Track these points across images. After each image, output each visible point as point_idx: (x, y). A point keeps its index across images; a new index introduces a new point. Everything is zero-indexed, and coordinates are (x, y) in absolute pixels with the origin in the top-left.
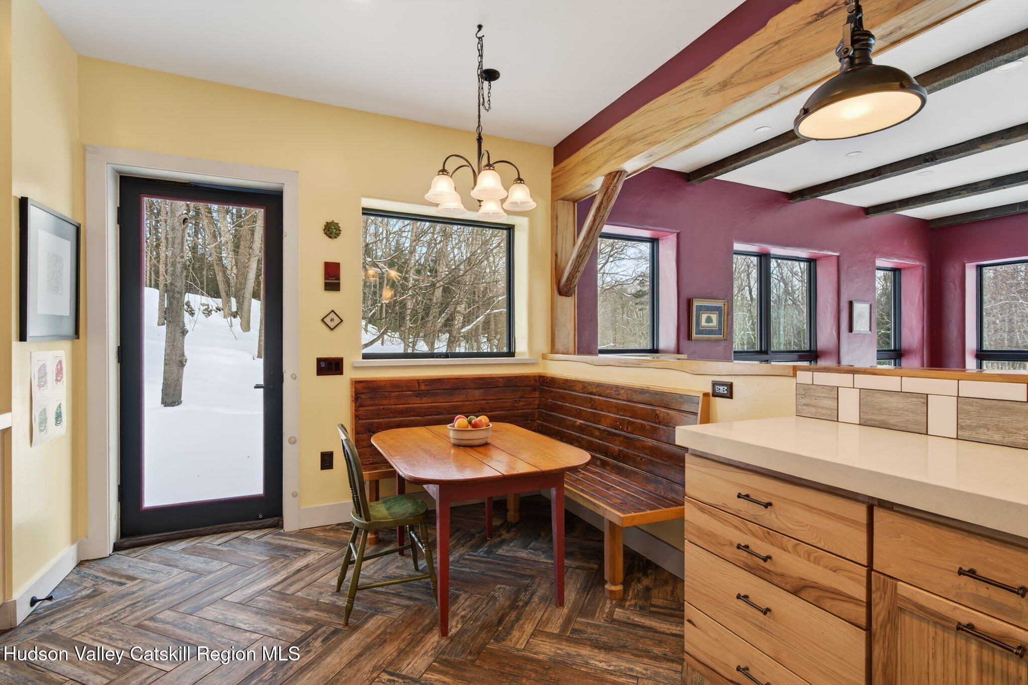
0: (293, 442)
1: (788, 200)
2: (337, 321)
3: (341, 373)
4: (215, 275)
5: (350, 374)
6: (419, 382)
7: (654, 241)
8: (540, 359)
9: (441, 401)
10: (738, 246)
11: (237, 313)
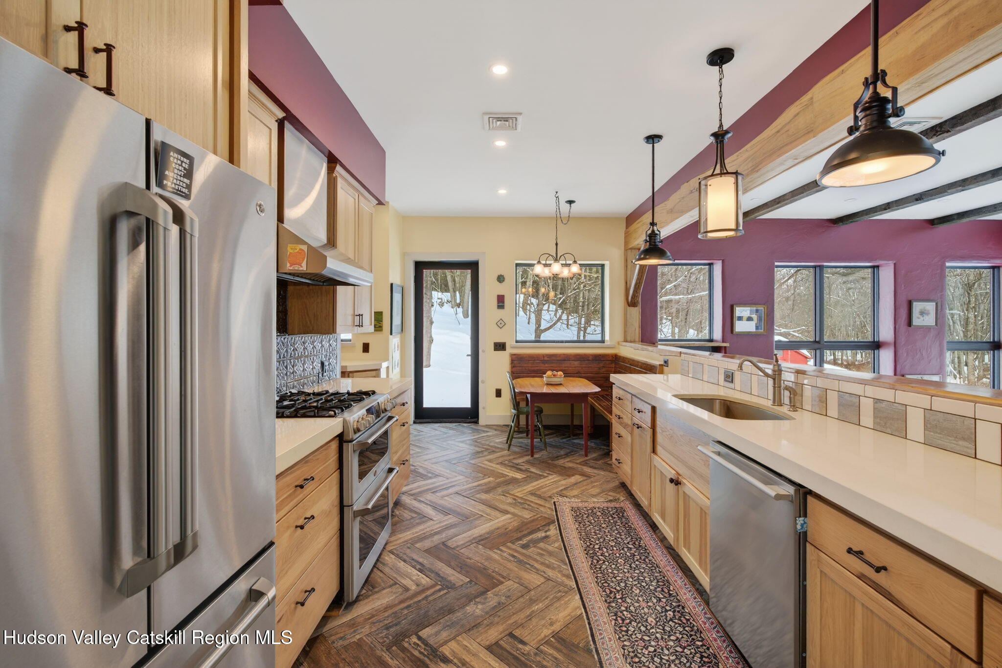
0: (483, 382)
1: (833, 225)
2: (503, 324)
3: (505, 350)
4: (446, 276)
5: (509, 350)
6: (544, 356)
7: (710, 265)
8: (617, 345)
9: (555, 366)
10: (776, 264)
11: (460, 304)
